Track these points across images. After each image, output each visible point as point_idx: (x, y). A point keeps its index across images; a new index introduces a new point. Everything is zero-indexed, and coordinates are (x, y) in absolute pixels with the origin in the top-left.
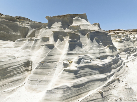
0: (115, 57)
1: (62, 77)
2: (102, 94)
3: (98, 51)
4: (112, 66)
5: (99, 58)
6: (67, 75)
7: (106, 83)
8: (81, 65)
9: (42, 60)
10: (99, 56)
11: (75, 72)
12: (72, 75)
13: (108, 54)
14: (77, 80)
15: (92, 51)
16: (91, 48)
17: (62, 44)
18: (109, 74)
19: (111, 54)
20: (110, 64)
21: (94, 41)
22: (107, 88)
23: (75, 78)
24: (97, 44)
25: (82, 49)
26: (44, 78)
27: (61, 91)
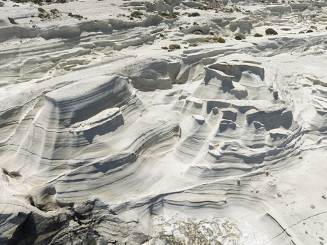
0: (275, 148)
1: (205, 158)
2: (239, 182)
3: (252, 138)
4: (266, 158)
5: (250, 147)
6: (209, 157)
7: (249, 173)
8: (226, 151)
9: (190, 134)
10: (251, 144)
11: (217, 158)
12: (214, 159)
13: (266, 142)
14: (217, 165)
15: (245, 137)
16: (245, 134)
17: (215, 118)
18: (257, 165)
19: (270, 144)
20: (263, 155)
21: (253, 124)
22: (248, 179)
23: (216, 162)
24: (254, 129)
25: (234, 132)
26: (191, 152)
27: (202, 170)
